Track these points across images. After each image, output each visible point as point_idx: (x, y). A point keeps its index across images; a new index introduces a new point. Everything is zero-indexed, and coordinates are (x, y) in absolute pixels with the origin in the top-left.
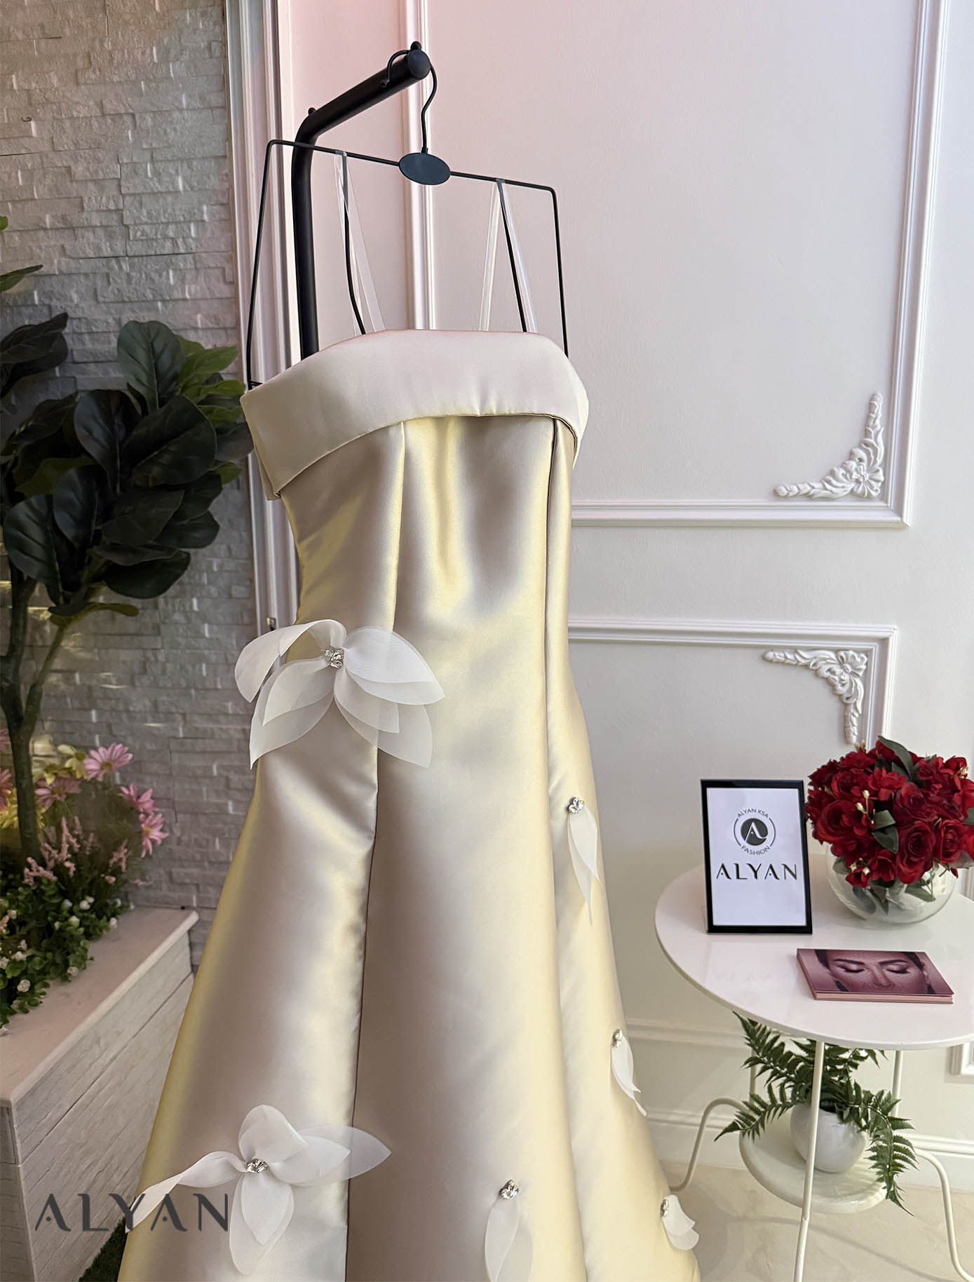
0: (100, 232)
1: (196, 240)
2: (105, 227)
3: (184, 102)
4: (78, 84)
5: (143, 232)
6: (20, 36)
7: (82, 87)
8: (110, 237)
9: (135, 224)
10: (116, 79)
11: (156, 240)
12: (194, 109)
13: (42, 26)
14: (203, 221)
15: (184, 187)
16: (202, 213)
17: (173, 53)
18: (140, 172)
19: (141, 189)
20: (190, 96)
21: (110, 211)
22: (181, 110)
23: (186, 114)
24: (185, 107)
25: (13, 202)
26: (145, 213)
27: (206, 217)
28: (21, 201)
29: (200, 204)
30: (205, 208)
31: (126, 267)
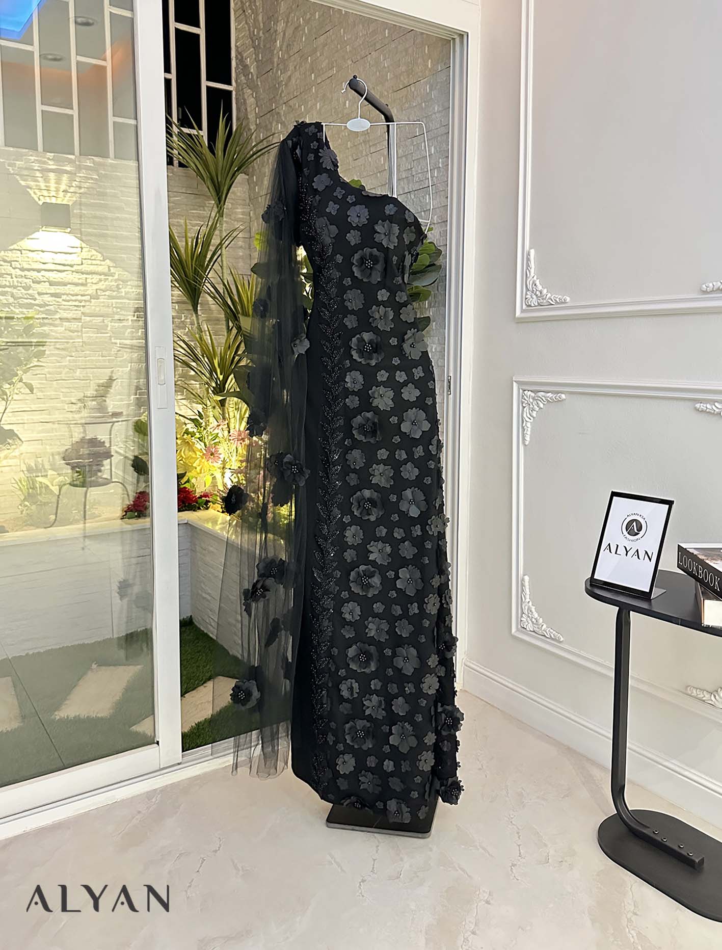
0: (405, 180)
1: (436, 177)
2: (407, 178)
3: (436, 109)
4: (402, 111)
5: (419, 178)
6: (386, 93)
7: (404, 112)
8: (408, 184)
9: (416, 174)
10: (414, 104)
11: (422, 181)
12: (439, 112)
13: (392, 87)
14: (439, 167)
15: (434, 153)
16: (439, 163)
17: (434, 86)
18: (420, 148)
19: (419, 157)
20: (439, 106)
21: (409, 169)
22: (435, 113)
23: (437, 115)
24: (436, 111)
25: (380, 172)
26: (420, 167)
27: (440, 165)
28: (382, 171)
29: (439, 159)
30: (440, 160)
31: (413, 197)
